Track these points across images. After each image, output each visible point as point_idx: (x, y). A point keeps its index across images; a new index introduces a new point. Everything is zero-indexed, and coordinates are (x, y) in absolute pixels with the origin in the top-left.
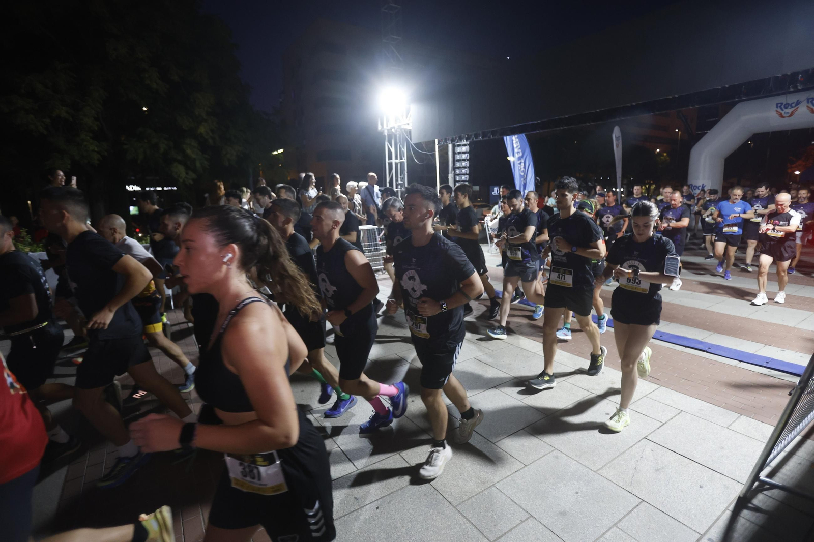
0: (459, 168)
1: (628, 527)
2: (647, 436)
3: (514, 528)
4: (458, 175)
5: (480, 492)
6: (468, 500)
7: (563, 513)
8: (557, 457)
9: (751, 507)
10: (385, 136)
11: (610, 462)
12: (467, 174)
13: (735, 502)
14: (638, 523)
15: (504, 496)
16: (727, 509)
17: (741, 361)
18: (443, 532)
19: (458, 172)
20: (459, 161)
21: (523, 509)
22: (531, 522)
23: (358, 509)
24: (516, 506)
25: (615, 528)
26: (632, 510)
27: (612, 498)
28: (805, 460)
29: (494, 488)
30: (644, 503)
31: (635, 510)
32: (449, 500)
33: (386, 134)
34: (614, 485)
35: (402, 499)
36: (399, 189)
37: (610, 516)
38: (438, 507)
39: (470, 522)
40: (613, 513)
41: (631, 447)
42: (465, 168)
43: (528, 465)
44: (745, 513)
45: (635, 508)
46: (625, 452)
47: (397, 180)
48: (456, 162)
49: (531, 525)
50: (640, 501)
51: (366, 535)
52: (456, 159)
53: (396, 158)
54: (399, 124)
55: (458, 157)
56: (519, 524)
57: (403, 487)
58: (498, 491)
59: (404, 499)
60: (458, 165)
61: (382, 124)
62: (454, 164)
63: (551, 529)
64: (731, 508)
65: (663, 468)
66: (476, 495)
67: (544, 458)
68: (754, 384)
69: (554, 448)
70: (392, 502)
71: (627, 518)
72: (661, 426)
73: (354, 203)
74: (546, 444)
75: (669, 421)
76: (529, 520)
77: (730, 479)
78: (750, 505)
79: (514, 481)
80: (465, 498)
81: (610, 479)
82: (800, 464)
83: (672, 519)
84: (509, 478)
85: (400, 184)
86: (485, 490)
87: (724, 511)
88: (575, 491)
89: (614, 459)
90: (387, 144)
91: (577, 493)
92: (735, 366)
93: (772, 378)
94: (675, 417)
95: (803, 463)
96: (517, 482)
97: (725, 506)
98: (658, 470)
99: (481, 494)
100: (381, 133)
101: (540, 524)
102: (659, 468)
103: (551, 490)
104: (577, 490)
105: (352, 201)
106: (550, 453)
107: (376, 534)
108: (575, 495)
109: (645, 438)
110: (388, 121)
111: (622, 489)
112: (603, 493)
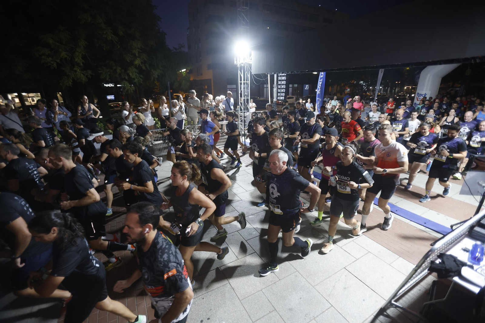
0: (280, 85)
1: (320, 321)
2: (346, 267)
3: (265, 315)
4: (279, 89)
5: (254, 293)
6: (247, 297)
7: (291, 310)
8: (296, 276)
9: (385, 315)
10: (238, 67)
11: (323, 281)
12: (284, 89)
13: (378, 311)
14: (326, 319)
15: (265, 296)
16: (372, 314)
17: (411, 221)
18: (232, 314)
19: (279, 87)
20: (280, 80)
21: (272, 305)
22: (274, 313)
23: (196, 298)
24: (269, 303)
25: (314, 320)
26: (325, 311)
27: (317, 303)
28: (423, 288)
29: (261, 292)
30: (332, 307)
31: (326, 311)
32: (239, 296)
33: (239, 66)
34: (321, 296)
35: (217, 294)
36: (246, 98)
37: (313, 313)
38: (233, 300)
39: (245, 310)
40: (315, 312)
41: (336, 273)
42: (283, 85)
43: (281, 280)
44: (381, 318)
45: (327, 310)
46: (331, 276)
47: (244, 93)
48: (279, 81)
49: (274, 315)
50: (331, 306)
51: (197, 312)
52: (279, 79)
53: (244, 80)
54: (246, 61)
55: (280, 78)
56: (268, 314)
57: (219, 287)
58: (262, 293)
59: (218, 294)
60: (279, 83)
61: (237, 60)
62: (277, 82)
63: (283, 318)
64: (375, 314)
65: (348, 287)
66: (252, 295)
67: (290, 276)
68: (414, 236)
69: (296, 271)
70: (212, 295)
71: (321, 315)
72: (355, 261)
73: (219, 109)
74: (293, 268)
75: (360, 258)
76: (274, 312)
77: (380, 297)
78: (385, 313)
79: (272, 288)
80: (246, 296)
81: (320, 291)
82: (420, 290)
83: (343, 318)
84: (270, 287)
85: (246, 95)
86: (257, 292)
87: (371, 316)
88: (300, 297)
89: (325, 279)
90: (239, 72)
91: (301, 298)
92: (408, 223)
93: (425, 233)
94: (364, 255)
95: (421, 290)
96: (273, 289)
97: (372, 313)
98: (345, 288)
99: (254, 294)
100: (236, 65)
101: (278, 315)
102: (346, 287)
103: (288, 295)
104: (301, 297)
105: (218, 107)
106: (294, 273)
107: (202, 312)
108: (300, 299)
109: (344, 268)
110: (240, 59)
111: (324, 298)
112: (314, 300)
